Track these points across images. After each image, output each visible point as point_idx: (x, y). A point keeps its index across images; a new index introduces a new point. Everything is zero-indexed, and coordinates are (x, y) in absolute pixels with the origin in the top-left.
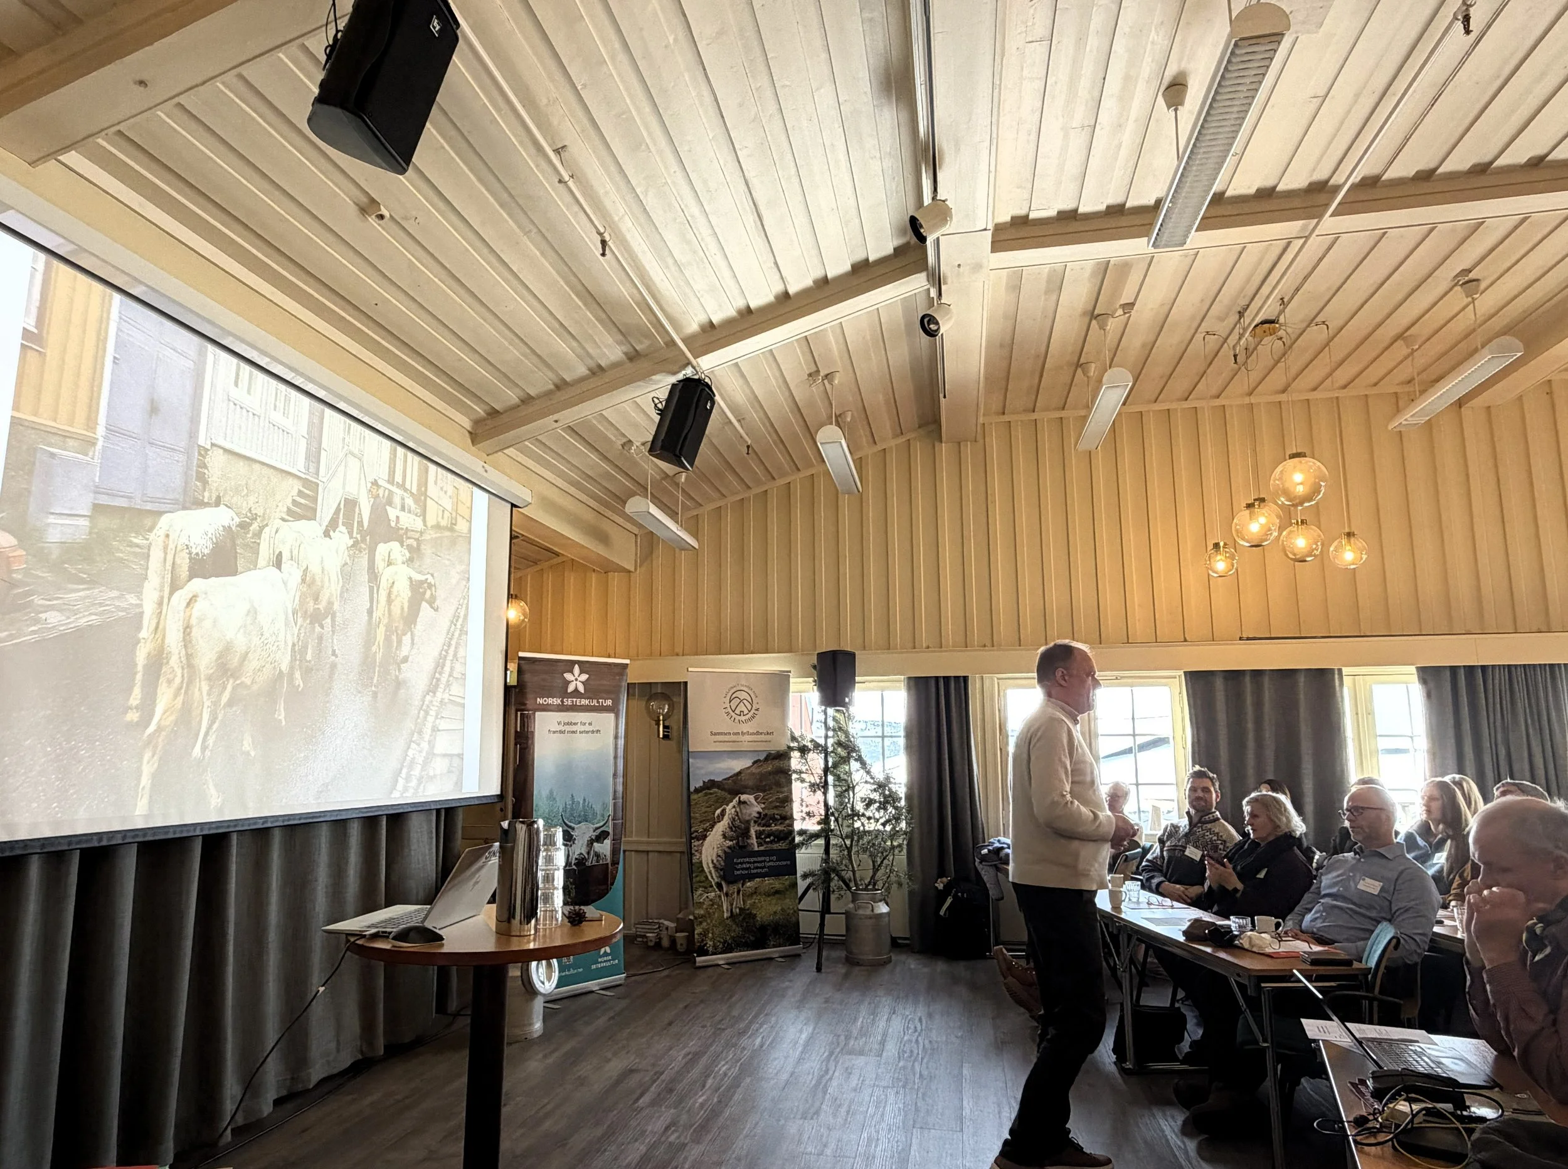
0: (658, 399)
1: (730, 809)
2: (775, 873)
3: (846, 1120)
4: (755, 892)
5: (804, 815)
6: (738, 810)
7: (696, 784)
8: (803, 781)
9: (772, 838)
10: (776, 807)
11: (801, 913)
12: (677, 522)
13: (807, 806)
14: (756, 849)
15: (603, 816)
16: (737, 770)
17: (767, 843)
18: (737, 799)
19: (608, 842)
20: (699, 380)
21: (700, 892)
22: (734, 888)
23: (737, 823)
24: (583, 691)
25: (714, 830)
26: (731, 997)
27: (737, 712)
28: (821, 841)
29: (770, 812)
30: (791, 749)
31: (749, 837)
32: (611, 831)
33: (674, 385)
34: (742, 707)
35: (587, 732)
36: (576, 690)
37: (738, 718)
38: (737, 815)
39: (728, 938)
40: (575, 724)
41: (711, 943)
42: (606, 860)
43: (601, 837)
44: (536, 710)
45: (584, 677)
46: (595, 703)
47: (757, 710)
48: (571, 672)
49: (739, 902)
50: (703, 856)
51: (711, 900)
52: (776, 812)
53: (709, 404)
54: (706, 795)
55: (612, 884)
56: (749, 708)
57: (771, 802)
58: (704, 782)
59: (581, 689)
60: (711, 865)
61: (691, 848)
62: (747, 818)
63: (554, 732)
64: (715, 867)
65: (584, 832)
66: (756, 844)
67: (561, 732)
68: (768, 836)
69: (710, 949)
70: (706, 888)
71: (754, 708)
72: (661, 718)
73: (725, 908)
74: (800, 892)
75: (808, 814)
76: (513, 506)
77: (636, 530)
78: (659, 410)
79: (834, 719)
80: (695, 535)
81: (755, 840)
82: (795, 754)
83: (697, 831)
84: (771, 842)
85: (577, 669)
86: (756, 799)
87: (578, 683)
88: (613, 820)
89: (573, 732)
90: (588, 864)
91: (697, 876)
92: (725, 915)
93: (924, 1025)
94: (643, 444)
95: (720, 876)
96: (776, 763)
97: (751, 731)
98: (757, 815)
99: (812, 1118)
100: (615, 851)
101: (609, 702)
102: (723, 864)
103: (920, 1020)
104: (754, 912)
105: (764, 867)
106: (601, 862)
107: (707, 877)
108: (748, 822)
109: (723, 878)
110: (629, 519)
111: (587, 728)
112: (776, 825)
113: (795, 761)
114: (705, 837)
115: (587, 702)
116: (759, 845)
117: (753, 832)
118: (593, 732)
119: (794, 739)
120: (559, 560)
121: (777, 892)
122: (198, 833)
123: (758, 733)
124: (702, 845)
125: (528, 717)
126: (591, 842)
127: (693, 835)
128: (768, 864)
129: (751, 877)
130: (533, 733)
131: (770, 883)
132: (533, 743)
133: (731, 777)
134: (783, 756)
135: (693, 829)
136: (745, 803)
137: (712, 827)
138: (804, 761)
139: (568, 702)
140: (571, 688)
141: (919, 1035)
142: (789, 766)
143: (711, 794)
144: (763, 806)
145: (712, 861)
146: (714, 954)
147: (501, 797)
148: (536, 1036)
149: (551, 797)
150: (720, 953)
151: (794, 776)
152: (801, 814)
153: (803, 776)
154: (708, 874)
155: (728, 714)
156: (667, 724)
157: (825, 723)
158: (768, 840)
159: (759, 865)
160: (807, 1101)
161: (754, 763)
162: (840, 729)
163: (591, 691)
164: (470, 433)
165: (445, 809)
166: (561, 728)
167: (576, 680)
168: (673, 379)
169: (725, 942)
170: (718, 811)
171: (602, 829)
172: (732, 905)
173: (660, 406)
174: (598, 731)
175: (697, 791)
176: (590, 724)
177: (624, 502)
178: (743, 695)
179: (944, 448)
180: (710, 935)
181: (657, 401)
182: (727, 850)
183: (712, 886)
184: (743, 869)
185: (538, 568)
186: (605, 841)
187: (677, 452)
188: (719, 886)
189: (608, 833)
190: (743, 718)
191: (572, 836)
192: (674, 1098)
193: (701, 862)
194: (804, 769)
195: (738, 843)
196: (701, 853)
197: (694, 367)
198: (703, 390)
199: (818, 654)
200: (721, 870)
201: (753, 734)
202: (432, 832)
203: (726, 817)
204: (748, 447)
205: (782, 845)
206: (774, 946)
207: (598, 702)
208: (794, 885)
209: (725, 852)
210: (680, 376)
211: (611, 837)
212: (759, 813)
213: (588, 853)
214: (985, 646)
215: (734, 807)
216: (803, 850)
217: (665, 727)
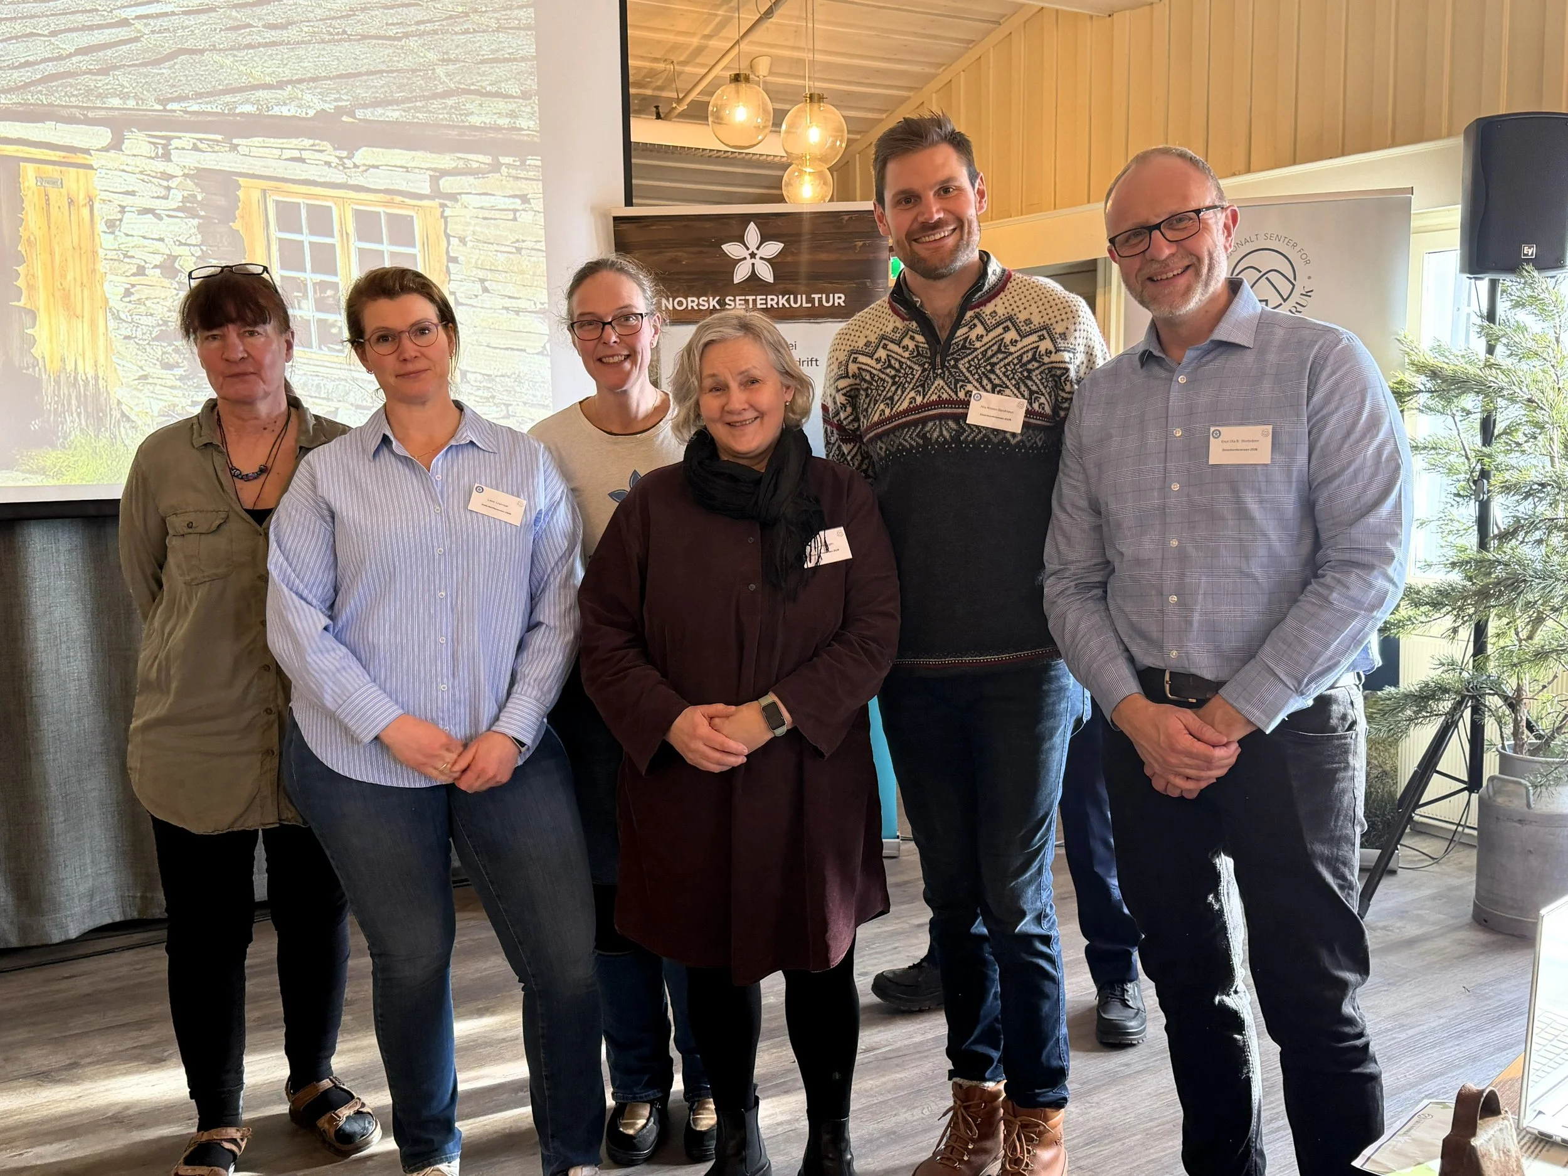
24: (771, 280)
34: (1263, 292)
36: (753, 277)
45: (773, 248)
46: (802, 301)
47: (1307, 295)
48: (741, 239)
56: (1285, 291)
59: (766, 273)
71: (1298, 292)
85: (752, 233)
87: (758, 261)
101: (838, 299)
115: (782, 301)
120: (1033, 7)
140: (741, 274)
167: (753, 255)
207: (812, 300)
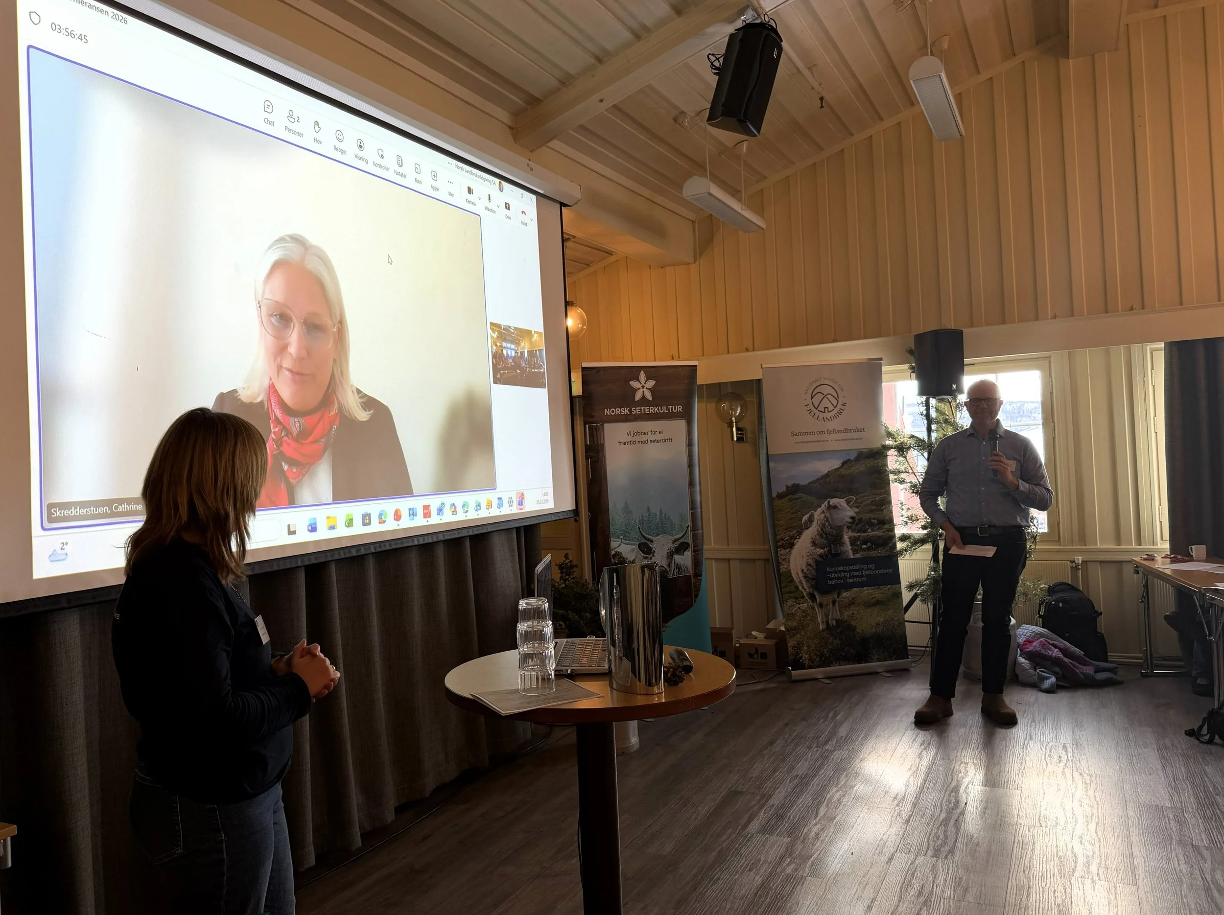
0: (713, 55)
1: (818, 515)
2: (873, 581)
3: (987, 862)
4: (852, 603)
5: (906, 519)
6: (828, 515)
7: (779, 488)
8: (902, 482)
9: (869, 544)
10: (872, 511)
11: (906, 623)
12: (740, 200)
13: (909, 509)
14: (852, 557)
15: (681, 526)
16: (825, 471)
17: (864, 550)
18: (826, 503)
19: (688, 554)
20: (762, 25)
21: (790, 603)
22: (828, 599)
23: (828, 529)
24: (651, 399)
25: (802, 537)
26: (835, 715)
27: (821, 408)
28: (929, 547)
29: (866, 516)
30: (888, 448)
31: (842, 544)
32: (690, 542)
33: (732, 36)
34: (826, 403)
35: (658, 441)
36: (644, 398)
37: (821, 415)
38: (827, 521)
39: (826, 651)
40: (645, 433)
41: (807, 656)
42: (688, 572)
43: (681, 548)
44: (603, 422)
45: (651, 383)
46: (664, 410)
47: (844, 405)
48: (638, 379)
49: (835, 614)
50: (792, 566)
51: (804, 611)
52: (872, 516)
53: (775, 52)
54: (790, 500)
55: (696, 596)
56: (835, 403)
57: (865, 506)
58: (787, 487)
59: (649, 396)
60: (801, 575)
61: (778, 557)
62: (839, 524)
63: (624, 443)
64: (805, 577)
65: (662, 546)
66: (851, 552)
67: (631, 443)
68: (865, 543)
69: (807, 662)
70: (796, 598)
71: (840, 403)
72: (734, 419)
73: (820, 619)
74: (905, 602)
75: (910, 518)
76: (562, 205)
77: (692, 216)
78: (717, 68)
79: (937, 410)
80: (760, 211)
81: (850, 547)
82: (892, 453)
83: (783, 539)
84: (868, 549)
85: (642, 376)
86: (848, 502)
87: (645, 390)
88: (692, 530)
89: (643, 442)
90: (670, 576)
91: (786, 586)
92: (821, 627)
93: (1070, 754)
94: (699, 113)
95: (812, 586)
96: (870, 462)
97: (838, 429)
98: (850, 520)
99: (946, 858)
100: (697, 563)
101: (680, 408)
102: (814, 572)
103: (1065, 747)
104: (853, 623)
105: (862, 576)
106: (683, 575)
107: (797, 587)
108: (840, 528)
109: (816, 587)
110: (687, 204)
111: (658, 437)
112: (872, 530)
113: (893, 461)
114: (792, 545)
115: (656, 410)
116: (855, 552)
117: (846, 539)
118: (664, 441)
119: (890, 435)
120: (612, 259)
121: (878, 603)
122: (300, 564)
123: (846, 431)
124: (789, 553)
125: (597, 429)
126: (671, 555)
127: (780, 544)
128: (867, 573)
129: (848, 587)
130: (603, 446)
131: (867, 592)
132: (604, 456)
133: (818, 479)
134: (880, 454)
135: (779, 537)
136: (835, 507)
137: (800, 533)
138: (901, 459)
139: (636, 411)
140: (638, 396)
141: (1066, 766)
142: (886, 465)
143: (796, 499)
144: (857, 510)
145: (803, 571)
146: (810, 668)
147: (576, 512)
148: (635, 749)
149: (627, 510)
150: (819, 667)
151: (891, 477)
152: (901, 518)
153: (903, 476)
154: (798, 584)
155: (810, 411)
156: (740, 425)
157: (928, 416)
158: (864, 546)
159: (856, 574)
160: (938, 838)
161: (844, 463)
162: (946, 421)
163: (659, 397)
164: (511, 128)
165: (525, 527)
166: (629, 439)
168: (731, 29)
169: (822, 655)
170: (805, 518)
171: (681, 541)
172: (827, 616)
173: (717, 64)
174: (670, 439)
175: (780, 496)
176: (661, 432)
177: (681, 187)
178: (827, 390)
179: (1072, 66)
180: (805, 648)
181: (713, 58)
182: (818, 558)
183: (803, 597)
184: (837, 578)
185: (590, 270)
186: (686, 553)
187: (742, 117)
188: (812, 597)
189: (688, 545)
190: (827, 415)
191: (651, 548)
192: (786, 825)
193: (790, 571)
194: (902, 468)
195: (830, 551)
196: (789, 562)
197: (755, 10)
198: (767, 35)
199: (916, 336)
200: (813, 579)
201: (840, 432)
202: (513, 550)
203: (815, 524)
204: (822, 99)
205: (881, 552)
206: (879, 660)
207: (668, 409)
208: (899, 595)
209: (817, 562)
210: (739, 24)
211: (691, 548)
212: (852, 518)
213: (669, 566)
214: (1132, 309)
215: (823, 512)
216: (907, 556)
217: (738, 429)
